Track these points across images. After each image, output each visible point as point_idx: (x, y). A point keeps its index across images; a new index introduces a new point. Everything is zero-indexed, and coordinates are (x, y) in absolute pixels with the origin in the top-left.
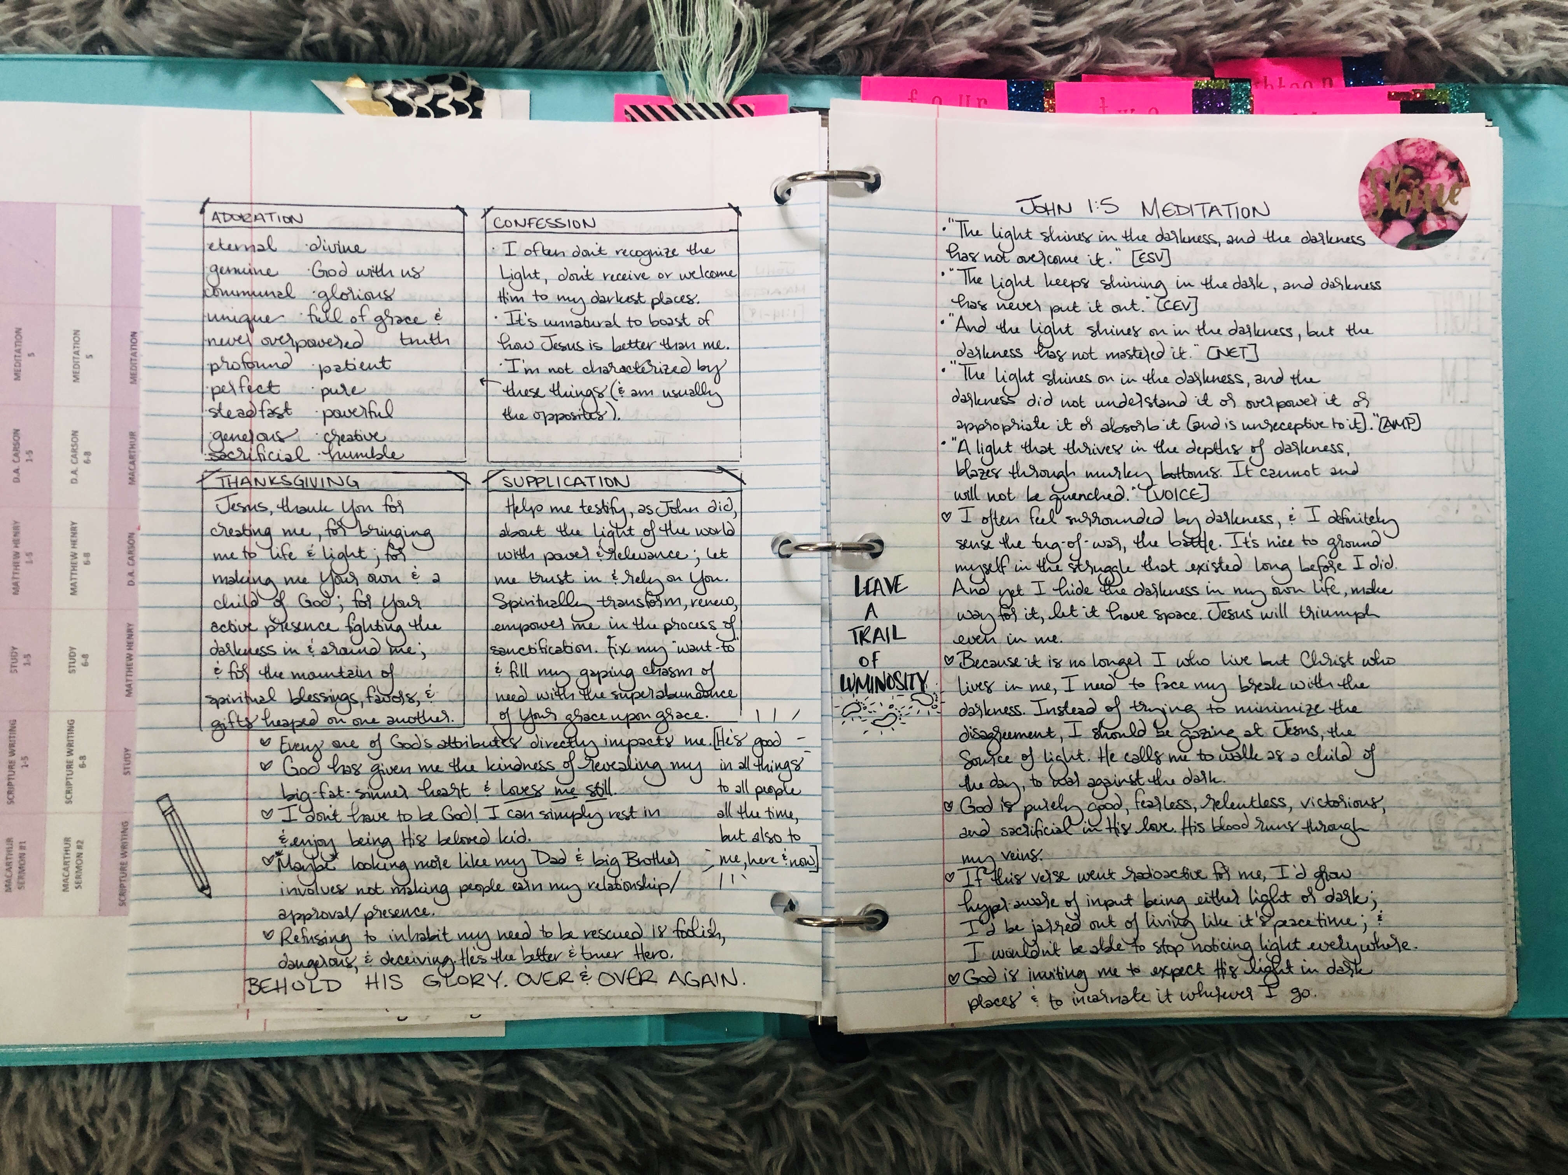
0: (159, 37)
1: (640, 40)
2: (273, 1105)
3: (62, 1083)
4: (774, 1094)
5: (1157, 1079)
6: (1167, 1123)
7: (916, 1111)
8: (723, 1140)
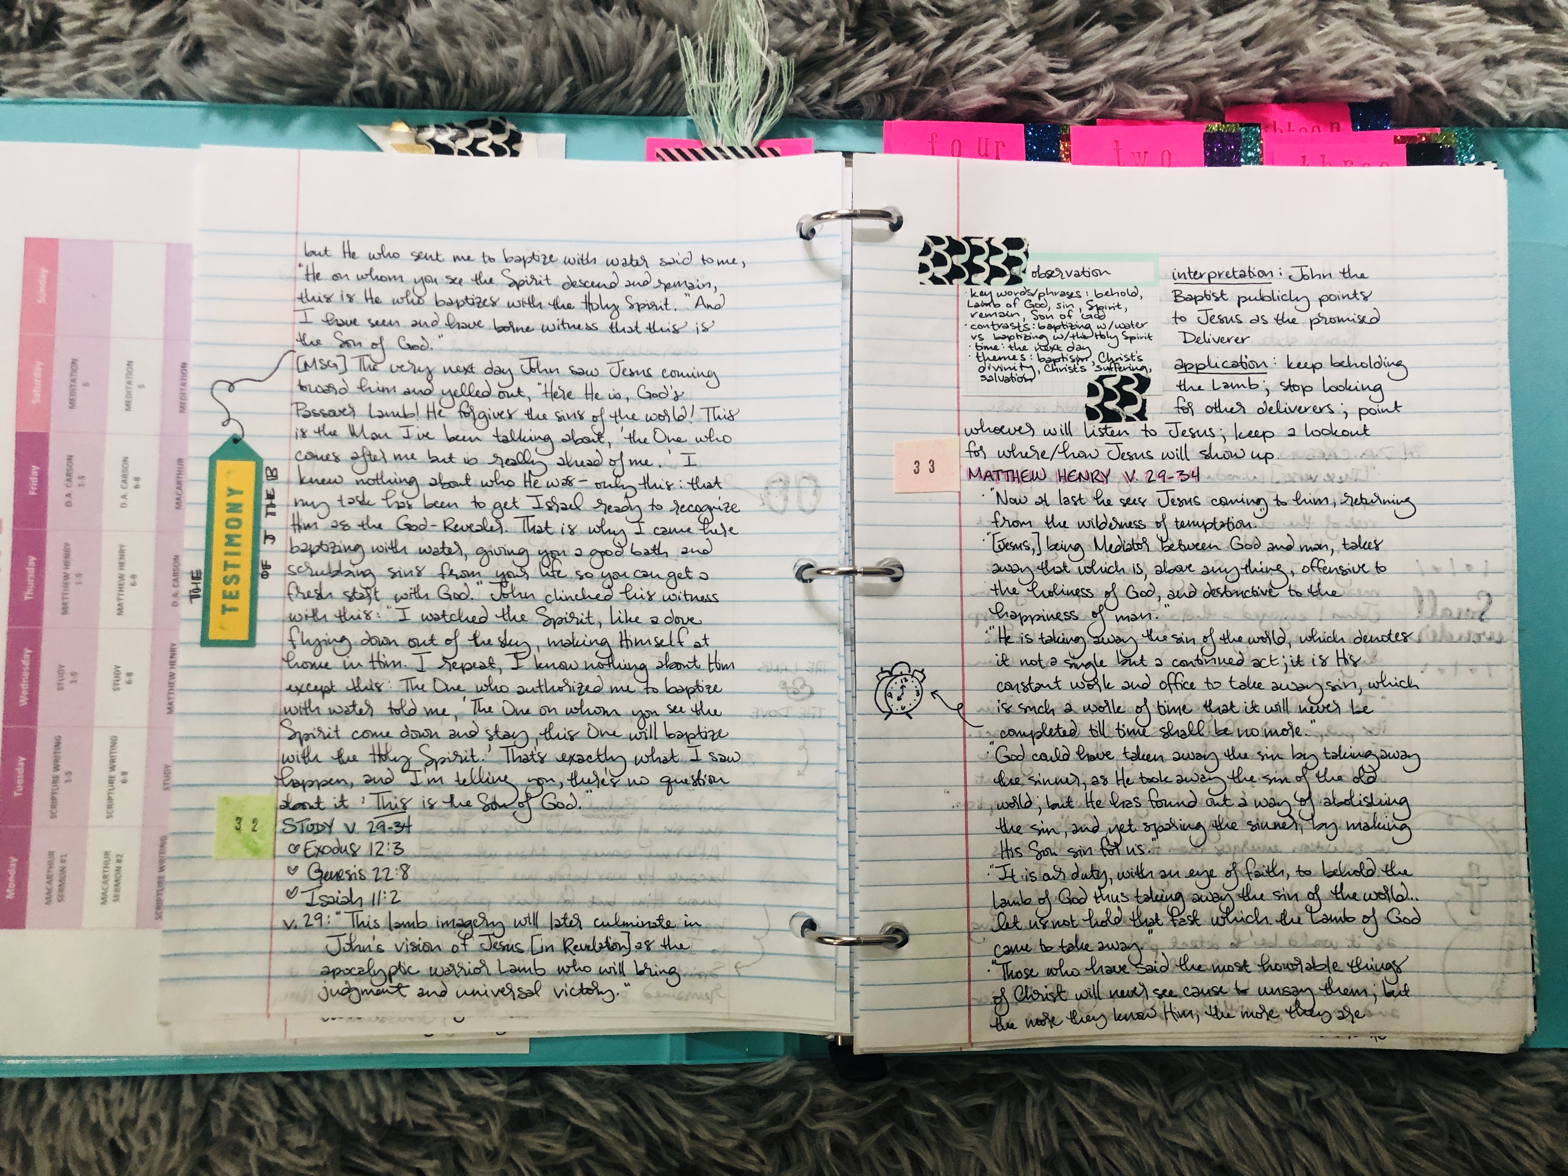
0: (214, 84)
1: (673, 86)
2: (301, 1119)
3: (95, 1095)
4: (793, 1114)
5: (1176, 1106)
6: (1186, 1150)
7: (934, 1133)
8: (743, 1159)
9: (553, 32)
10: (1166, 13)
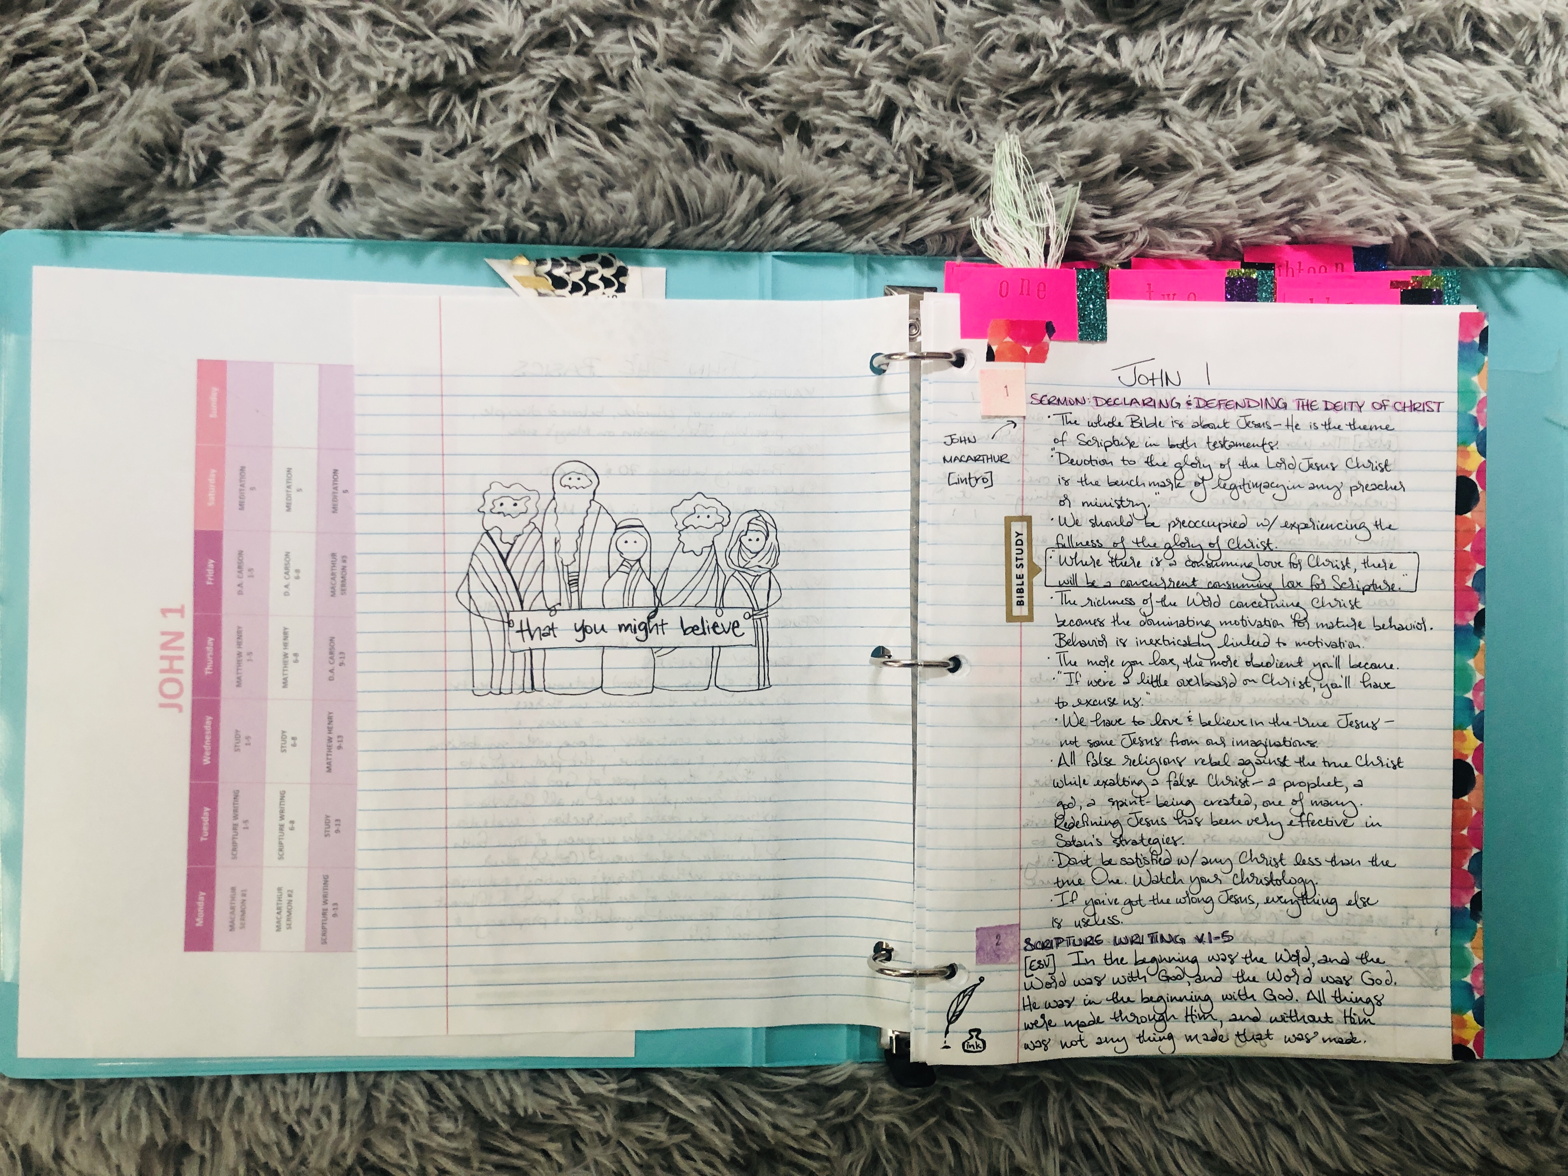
0: (361, 225)
2: (446, 1109)
3: (274, 1088)
4: (855, 1109)
5: (1172, 1102)
6: (1180, 1140)
7: (971, 1125)
8: (813, 1145)
9: (659, 183)
10: (1196, 169)
